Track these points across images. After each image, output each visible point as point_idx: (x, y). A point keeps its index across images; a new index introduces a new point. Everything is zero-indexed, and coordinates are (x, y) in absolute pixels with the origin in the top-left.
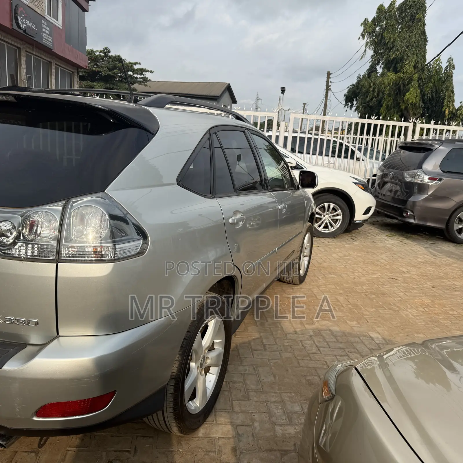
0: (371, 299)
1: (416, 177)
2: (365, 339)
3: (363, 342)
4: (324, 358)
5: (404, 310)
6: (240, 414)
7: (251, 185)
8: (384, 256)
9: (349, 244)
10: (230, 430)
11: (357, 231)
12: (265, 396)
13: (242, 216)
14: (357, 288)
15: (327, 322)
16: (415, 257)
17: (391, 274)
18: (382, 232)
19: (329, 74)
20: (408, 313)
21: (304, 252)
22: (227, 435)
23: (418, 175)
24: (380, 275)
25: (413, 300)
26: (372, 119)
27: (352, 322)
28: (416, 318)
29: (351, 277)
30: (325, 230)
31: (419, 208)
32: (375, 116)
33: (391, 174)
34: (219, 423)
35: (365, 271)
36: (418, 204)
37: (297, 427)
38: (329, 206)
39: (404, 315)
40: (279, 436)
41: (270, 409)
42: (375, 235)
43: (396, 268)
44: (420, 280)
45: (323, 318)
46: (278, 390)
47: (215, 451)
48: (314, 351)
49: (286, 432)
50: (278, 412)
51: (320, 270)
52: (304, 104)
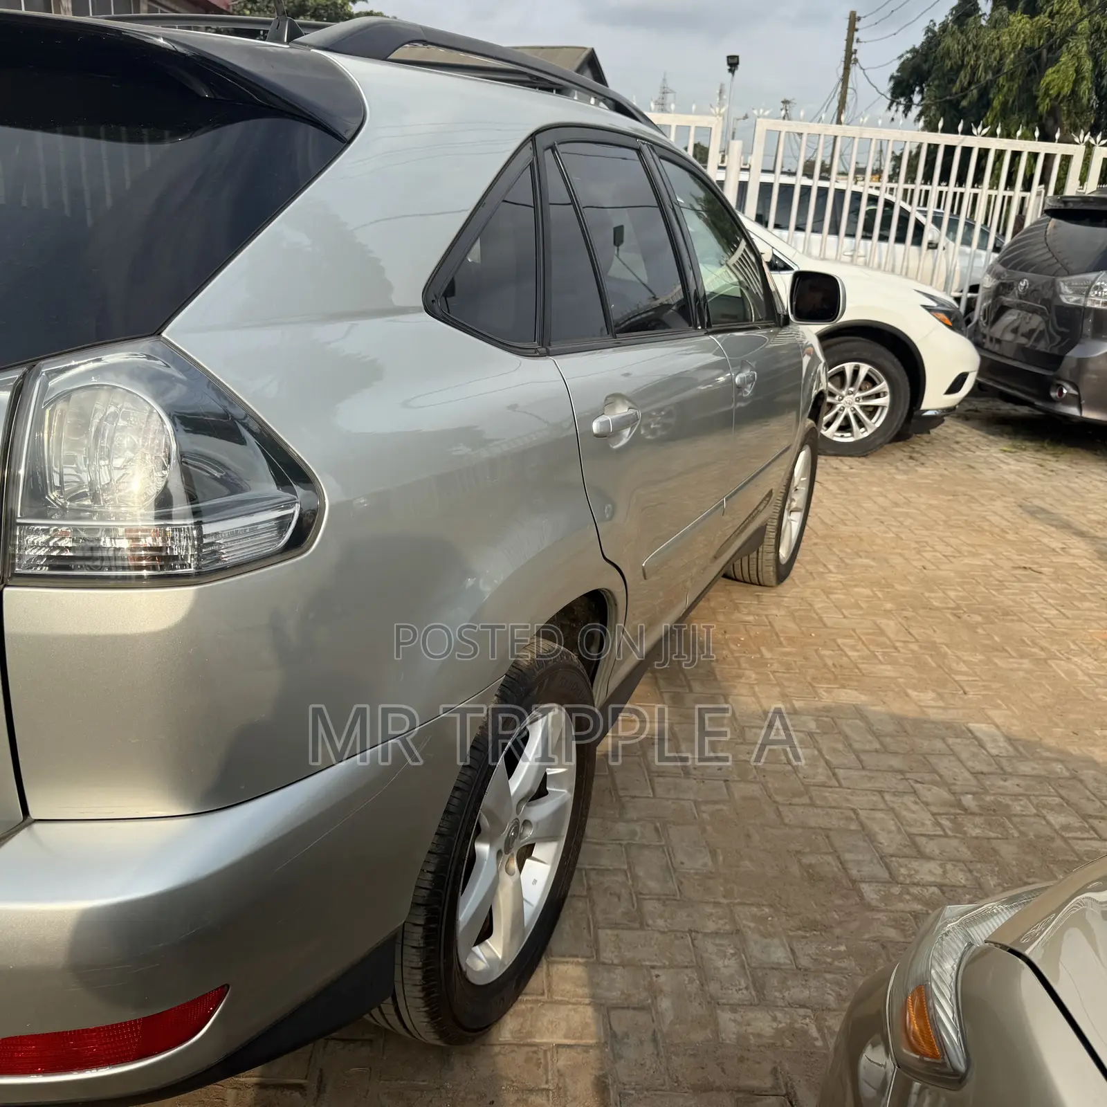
0: (972, 628)
1: (1091, 293)
2: (959, 744)
3: (954, 754)
4: (848, 800)
5: (1062, 660)
6: (617, 971)
7: (650, 313)
8: (998, 505)
9: (905, 472)
10: (589, 1021)
11: (925, 437)
12: (688, 916)
13: (631, 411)
14: (932, 595)
15: (855, 693)
16: (1079, 507)
17: (1021, 555)
18: (991, 441)
19: (854, 19)
20: (1073, 667)
21: (793, 500)
22: (581, 1038)
23: (1096, 288)
24: (991, 560)
25: (1084, 629)
26: (973, 134)
27: (921, 694)
28: (1095, 682)
29: (915, 563)
30: (842, 436)
31: (1094, 376)
32: (984, 127)
33: (1022, 284)
34: (560, 998)
35: (949, 548)
36: (1091, 366)
37: (779, 1015)
38: (856, 372)
39: (1063, 675)
40: (728, 1042)
41: (702, 957)
42: (973, 448)
43: (1034, 540)
44: (1099, 572)
45: (843, 682)
46: (724, 897)
47: (548, 1090)
48: (821, 778)
49: (750, 1030)
50: (725, 967)
51: (830, 544)
52: (785, 102)
